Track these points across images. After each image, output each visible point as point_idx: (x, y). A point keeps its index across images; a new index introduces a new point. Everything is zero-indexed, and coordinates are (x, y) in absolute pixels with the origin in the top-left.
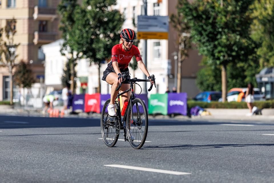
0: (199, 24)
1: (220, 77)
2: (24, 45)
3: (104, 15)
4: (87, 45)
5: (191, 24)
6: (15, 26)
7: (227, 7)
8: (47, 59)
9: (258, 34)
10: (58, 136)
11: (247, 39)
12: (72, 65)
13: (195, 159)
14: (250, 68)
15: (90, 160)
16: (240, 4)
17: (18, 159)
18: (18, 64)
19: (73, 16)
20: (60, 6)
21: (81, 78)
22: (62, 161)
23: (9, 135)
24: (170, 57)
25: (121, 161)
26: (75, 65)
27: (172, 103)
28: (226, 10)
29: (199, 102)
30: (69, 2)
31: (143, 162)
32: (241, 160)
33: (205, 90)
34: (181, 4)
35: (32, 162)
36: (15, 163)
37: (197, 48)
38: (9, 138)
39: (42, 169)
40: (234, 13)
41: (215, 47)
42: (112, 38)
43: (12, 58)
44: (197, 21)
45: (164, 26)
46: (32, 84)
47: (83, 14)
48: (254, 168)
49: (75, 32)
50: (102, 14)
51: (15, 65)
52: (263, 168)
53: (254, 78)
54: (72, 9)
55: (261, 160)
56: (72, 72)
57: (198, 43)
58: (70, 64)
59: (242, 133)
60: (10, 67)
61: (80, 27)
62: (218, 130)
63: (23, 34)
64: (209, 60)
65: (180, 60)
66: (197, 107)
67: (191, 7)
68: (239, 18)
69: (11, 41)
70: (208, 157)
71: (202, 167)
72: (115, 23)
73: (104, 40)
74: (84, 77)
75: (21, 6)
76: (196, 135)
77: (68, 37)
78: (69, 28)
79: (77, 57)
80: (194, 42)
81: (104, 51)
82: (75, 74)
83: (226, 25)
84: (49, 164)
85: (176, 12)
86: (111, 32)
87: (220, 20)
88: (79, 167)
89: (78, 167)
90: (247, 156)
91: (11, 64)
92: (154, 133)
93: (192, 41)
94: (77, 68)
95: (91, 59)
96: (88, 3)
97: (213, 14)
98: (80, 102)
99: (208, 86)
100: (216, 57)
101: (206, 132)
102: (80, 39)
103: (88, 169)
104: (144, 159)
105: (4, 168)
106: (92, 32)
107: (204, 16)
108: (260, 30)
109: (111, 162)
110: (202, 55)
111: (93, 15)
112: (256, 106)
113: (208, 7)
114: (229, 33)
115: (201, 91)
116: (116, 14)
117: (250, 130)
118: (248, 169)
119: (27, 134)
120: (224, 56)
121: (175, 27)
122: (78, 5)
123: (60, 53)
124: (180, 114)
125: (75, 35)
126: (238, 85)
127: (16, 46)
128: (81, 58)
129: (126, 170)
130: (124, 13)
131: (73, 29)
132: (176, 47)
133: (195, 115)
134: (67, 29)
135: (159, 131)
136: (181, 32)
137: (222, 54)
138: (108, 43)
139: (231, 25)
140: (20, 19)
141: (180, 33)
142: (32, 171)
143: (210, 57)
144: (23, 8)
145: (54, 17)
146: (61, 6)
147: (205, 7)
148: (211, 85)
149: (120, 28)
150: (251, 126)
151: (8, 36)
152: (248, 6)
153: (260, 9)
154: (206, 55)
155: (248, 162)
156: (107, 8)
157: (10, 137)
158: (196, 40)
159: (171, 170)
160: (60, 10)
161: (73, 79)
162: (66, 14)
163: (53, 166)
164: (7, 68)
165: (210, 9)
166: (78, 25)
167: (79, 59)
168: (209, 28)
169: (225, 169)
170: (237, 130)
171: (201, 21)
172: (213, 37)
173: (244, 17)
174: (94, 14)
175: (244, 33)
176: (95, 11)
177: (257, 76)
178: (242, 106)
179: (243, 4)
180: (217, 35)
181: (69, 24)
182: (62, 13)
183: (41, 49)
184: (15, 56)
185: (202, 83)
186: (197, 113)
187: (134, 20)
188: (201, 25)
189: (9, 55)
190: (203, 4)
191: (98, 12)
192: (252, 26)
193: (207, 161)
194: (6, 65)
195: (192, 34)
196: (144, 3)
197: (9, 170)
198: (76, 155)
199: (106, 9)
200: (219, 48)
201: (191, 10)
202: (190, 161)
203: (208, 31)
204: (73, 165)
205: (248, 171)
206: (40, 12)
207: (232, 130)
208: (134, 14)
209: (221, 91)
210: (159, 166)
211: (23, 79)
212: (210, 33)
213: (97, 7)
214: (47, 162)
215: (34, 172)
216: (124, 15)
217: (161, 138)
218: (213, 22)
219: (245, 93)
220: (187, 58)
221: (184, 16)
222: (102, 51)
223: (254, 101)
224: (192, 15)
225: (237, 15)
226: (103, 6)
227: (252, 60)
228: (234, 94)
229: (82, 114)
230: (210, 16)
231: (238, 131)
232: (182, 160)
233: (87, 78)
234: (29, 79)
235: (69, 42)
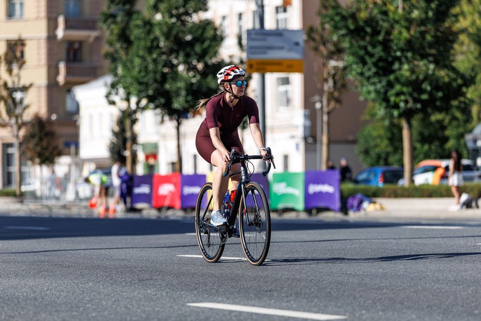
0: (359, 44)
1: (401, 140)
2: (39, 87)
3: (185, 29)
4: (156, 85)
5: (346, 45)
6: (22, 53)
7: (410, 12)
8: (83, 112)
9: (469, 61)
11: (449, 70)
12: (128, 123)
13: (354, 291)
14: (455, 123)
15: (162, 295)
16: (433, 6)
17: (30, 294)
18: (30, 122)
19: (128, 32)
20: (104, 14)
21: (144, 146)
22: (110, 297)
23: (12, 252)
24: (308, 104)
25: (218, 296)
26: (134, 122)
27: (314, 189)
28: (408, 17)
29: (362, 186)
30: (120, 6)
31: (259, 298)
32: (439, 291)
33: (372, 165)
34: (326, 7)
35: (56, 299)
36: (25, 303)
37: (356, 87)
38: (13, 256)
39: (74, 313)
40: (423, 22)
41: (390, 85)
42: (201, 71)
43: (18, 111)
44: (355, 38)
45: (295, 47)
46: (56, 157)
47: (148, 27)
48: (463, 306)
49: (132, 62)
50: (183, 28)
51: (24, 124)
52: (478, 305)
53: (462, 142)
54: (126, 18)
55: (475, 292)
56: (128, 134)
57: (359, 77)
58: (124, 121)
59: (441, 241)
60: (15, 128)
61: (141, 53)
62: (397, 237)
63: (38, 66)
64: (379, 109)
65: (326, 109)
66: (359, 196)
67: (344, 13)
68: (432, 33)
69: (16, 79)
70: (377, 287)
71: (366, 305)
72: (207, 44)
73: (186, 76)
74: (152, 144)
75: (34, 15)
76: (357, 246)
77: (120, 71)
78: (122, 53)
79: (138, 107)
80: (350, 77)
81: (186, 96)
82: (134, 139)
83: (410, 45)
84: (88, 304)
85: (317, 22)
86: (199, 62)
87: (398, 36)
88: (142, 308)
89: (139, 309)
90: (449, 284)
91: (17, 122)
93: (347, 75)
94: (137, 128)
95: (162, 110)
96: (156, 8)
97: (386, 25)
98: (144, 189)
99: (379, 157)
100: (392, 103)
101: (373, 241)
102: (143, 74)
103: (158, 311)
104: (260, 291)
105: (3, 313)
106: (165, 60)
107: (369, 30)
108: (472, 53)
109: (201, 298)
110: (366, 100)
111: (165, 29)
112: (467, 193)
113: (376, 11)
114: (415, 59)
115: (365, 166)
116: (207, 27)
117: (456, 235)
118: (452, 308)
119: (46, 250)
120: (406, 102)
121: (316, 49)
122: (138, 12)
123: (107, 101)
124: (327, 209)
125: (134, 68)
126: (433, 155)
127: (24, 89)
128: (144, 109)
129: (227, 313)
130: (221, 25)
131: (130, 57)
132: (319, 86)
133: (355, 211)
134: (118, 56)
135: (288, 240)
136: (327, 60)
137: (402, 98)
138: (194, 81)
139: (417, 46)
140: (32, 39)
141: (325, 61)
142: (55, 317)
143: (380, 104)
144: (38, 18)
145: (94, 34)
146: (107, 14)
147: (371, 13)
148: (383, 156)
149: (216, 53)
150: (457, 229)
151: (10, 71)
152: (448, 8)
153: (472, 14)
154: (374, 101)
155: (450, 295)
156: (191, 17)
157: (15, 256)
158: (354, 73)
159: (309, 311)
160: (105, 21)
161: (131, 147)
162: (116, 29)
163: (94, 307)
164: (9, 129)
165: (379, 17)
166: (138, 48)
167: (140, 110)
168: (378, 51)
169: (409, 308)
170: (431, 236)
171: (363, 38)
172: (385, 68)
173: (441, 29)
174: (168, 27)
175: (443, 59)
176: (170, 23)
177: (469, 137)
178: (440, 192)
179: (439, 5)
180: (392, 63)
181: (121, 47)
182: (109, 27)
183: (71, 93)
184: (24, 106)
185: (366, 152)
186: (359, 207)
187: (240, 39)
188: (363, 46)
189: (12, 106)
190: (367, 7)
191: (174, 23)
192: (456, 46)
193: (376, 293)
194: (8, 124)
195: (346, 61)
196: (259, 7)
197: (12, 315)
198: (136, 286)
199: (188, 19)
200: (398, 87)
201: (344, 18)
202: (345, 294)
203: (377, 56)
204: (130, 305)
205: (452, 311)
206: (68, 26)
207: (423, 236)
208: (240, 27)
209: (402, 165)
210: (287, 304)
211: (38, 149)
212: (380, 59)
213: (171, 16)
214: (83, 299)
215: (58, 318)
216: (222, 28)
217: (292, 252)
218: (384, 39)
219: (447, 168)
220: (338, 106)
221: (332, 29)
222: (183, 96)
223: (462, 183)
224: (347, 28)
225: (430, 26)
226: (183, 14)
227: (458, 108)
228: (426, 170)
229: (148, 212)
230: (379, 28)
231: (434, 238)
232: (330, 293)
233: (156, 146)
234: (50, 148)
235: (122, 81)
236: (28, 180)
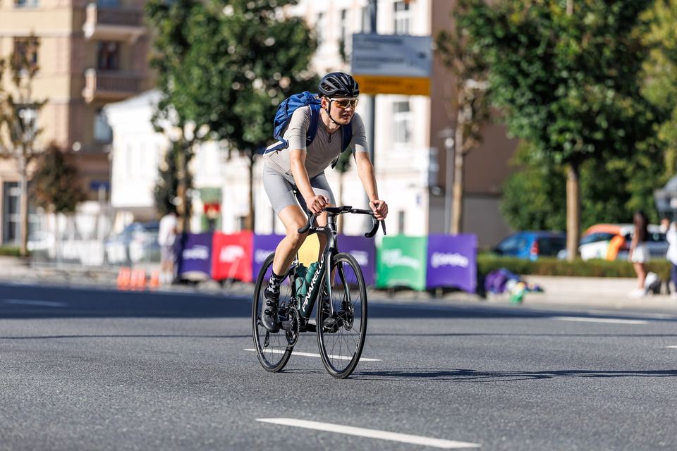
0: (509, 58)
1: (564, 195)
2: (57, 105)
3: (265, 29)
4: (222, 107)
5: (491, 58)
6: (35, 55)
7: (583, 16)
8: (118, 141)
9: (664, 87)
10: (140, 340)
11: (634, 99)
12: (180, 159)
14: (640, 174)
16: (615, 8)
18: (43, 153)
19: (184, 32)
20: (151, 5)
21: (203, 192)
24: (435, 140)
26: (189, 157)
27: (439, 260)
28: (579, 22)
29: (507, 259)
33: (523, 229)
34: (464, 6)
39: (97, 427)
40: (599, 31)
41: (551, 117)
42: (286, 88)
43: (27, 136)
44: (504, 50)
45: (420, 60)
46: (79, 203)
47: (212, 26)
48: (643, 435)
49: (189, 73)
50: (261, 28)
51: (34, 155)
52: (666, 434)
53: (650, 200)
54: (182, 12)
56: (181, 175)
57: (508, 106)
58: (175, 156)
60: (22, 160)
61: (203, 61)
63: (57, 74)
64: (535, 151)
65: (460, 149)
66: (503, 272)
67: (491, 14)
68: (613, 46)
69: (25, 92)
70: (524, 403)
72: (293, 52)
73: (265, 95)
74: (213, 190)
75: (54, 3)
76: (498, 344)
77: (172, 85)
78: (175, 61)
79: (196, 137)
80: (496, 105)
81: (264, 124)
82: (189, 182)
83: (581, 63)
85: (451, 26)
86: (283, 75)
87: (564, 49)
88: (192, 423)
89: (189, 423)
91: (24, 153)
92: (389, 337)
93: (491, 101)
94: (194, 166)
95: (229, 141)
97: (547, 33)
98: (199, 253)
99: (532, 218)
100: (553, 143)
102: (204, 90)
104: (359, 404)
106: (234, 72)
107: (523, 39)
108: (668, 76)
109: (276, 411)
110: (517, 137)
111: (237, 29)
112: (654, 272)
113: (534, 14)
114: (586, 82)
115: (513, 230)
116: (295, 28)
120: (573, 142)
121: (449, 64)
122: (200, 4)
123: (152, 126)
124: (457, 289)
125: (191, 82)
126: (610, 218)
127: (37, 106)
128: (204, 139)
130: (316, 25)
131: (185, 66)
132: (451, 115)
133: (496, 293)
134: (169, 64)
135: (402, 333)
136: (463, 79)
137: (568, 136)
138: (275, 102)
139: (591, 63)
140: (49, 37)
141: (461, 80)
142: (71, 432)
143: (537, 144)
144: (58, 7)
145: (136, 32)
146: (155, 5)
147: (527, 16)
148: (538, 216)
149: (305, 66)
151: (17, 80)
152: (636, 13)
153: (669, 21)
154: (528, 139)
156: (274, 12)
158: (501, 99)
160: (153, 15)
161: (184, 193)
162: (167, 25)
164: (13, 161)
165: (539, 21)
166: (198, 54)
167: (199, 142)
170: (602, 333)
171: (515, 51)
172: (545, 93)
173: (626, 42)
174: (241, 26)
176: (243, 20)
177: (659, 194)
178: (617, 270)
179: (623, 9)
180: (555, 87)
181: (175, 53)
182: (158, 23)
183: (103, 114)
184: (35, 130)
186: (502, 288)
187: (342, 45)
188: (515, 62)
189: (19, 130)
190: (522, 7)
191: (250, 21)
192: (646, 66)
193: (523, 413)
194: (12, 154)
195: (491, 82)
196: (370, 3)
199: (270, 15)
200: (561, 122)
201: (489, 21)
203: (534, 76)
206: (101, 20)
207: (591, 333)
208: (343, 30)
209: (565, 231)
211: (54, 191)
212: (539, 81)
213: (246, 10)
215: (75, 433)
216: (318, 30)
218: (545, 53)
220: (477, 145)
221: (472, 36)
222: (258, 124)
224: (493, 35)
225: (609, 37)
226: (262, 8)
227: (646, 153)
228: (598, 238)
229: (206, 286)
230: (537, 38)
232: (458, 410)
233: (219, 192)
234: (71, 190)
235: (174, 99)
236: (37, 234)
